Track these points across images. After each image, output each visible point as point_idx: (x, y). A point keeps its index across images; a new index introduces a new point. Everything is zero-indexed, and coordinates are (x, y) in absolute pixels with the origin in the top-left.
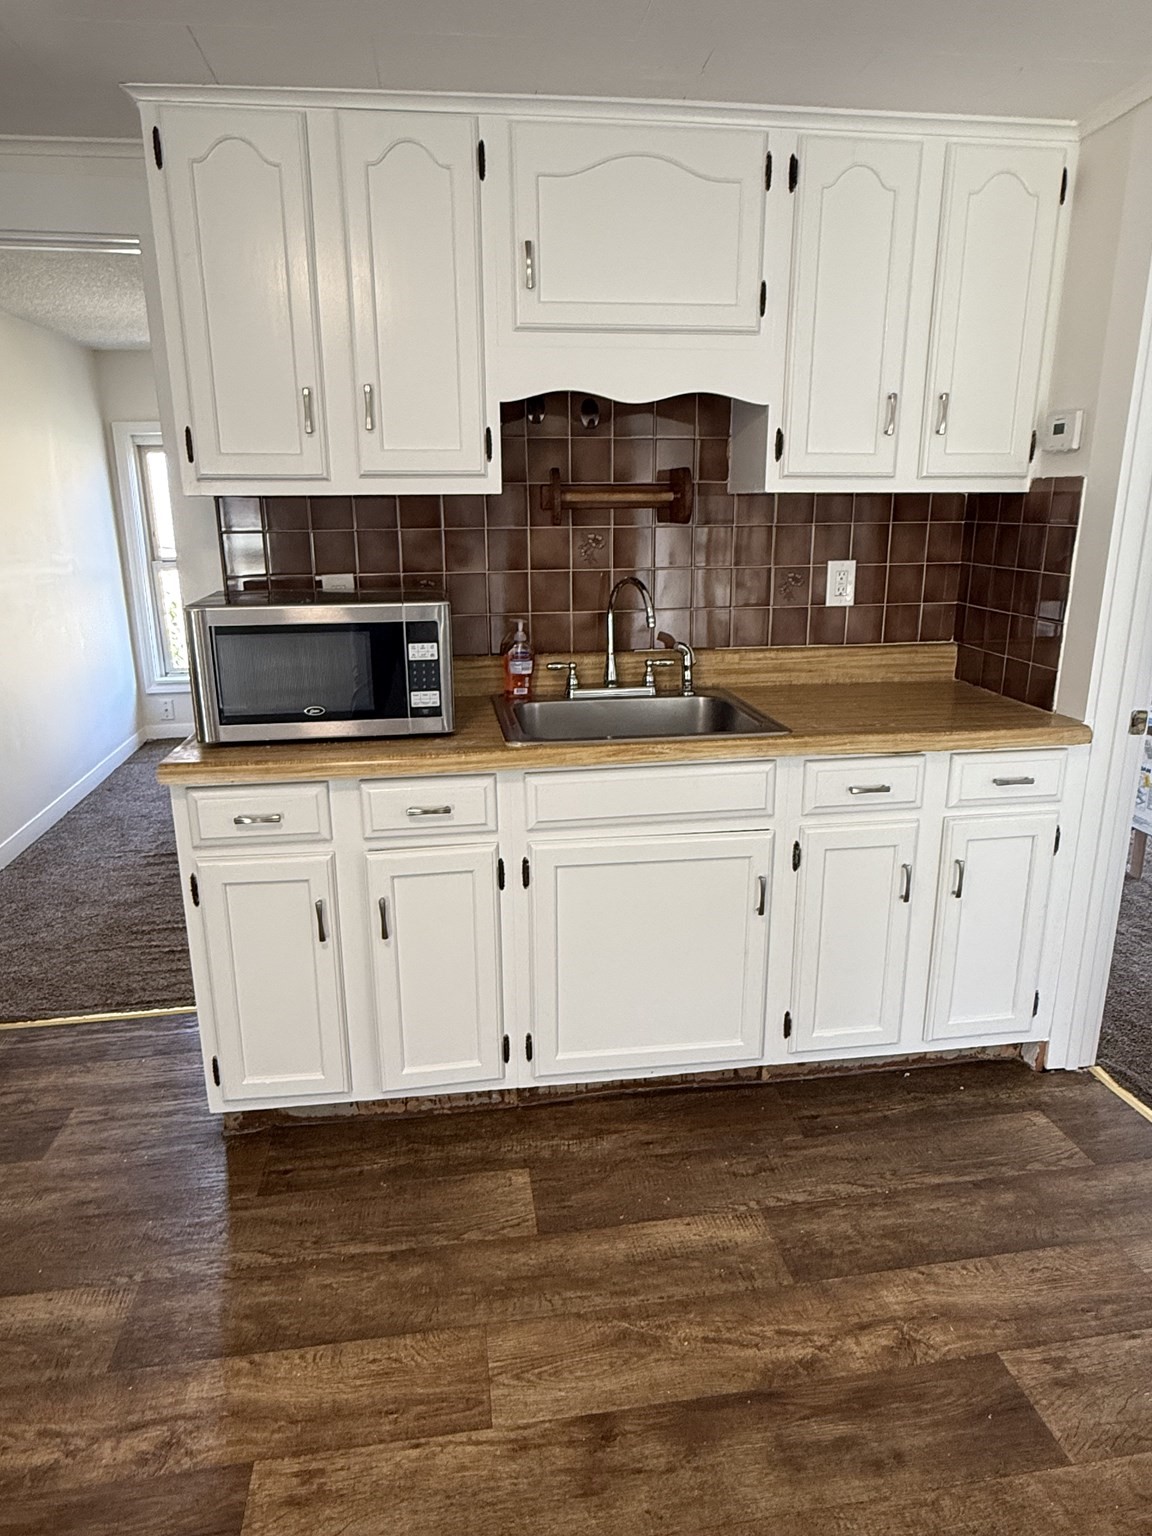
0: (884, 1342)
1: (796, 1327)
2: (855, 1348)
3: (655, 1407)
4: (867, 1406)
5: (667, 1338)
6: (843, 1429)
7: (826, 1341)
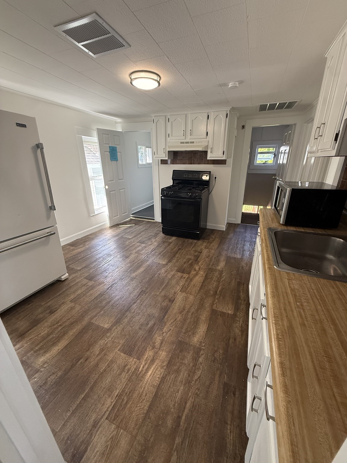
0: (157, 343)
1: (169, 333)
2: (159, 338)
3: (170, 307)
4: (150, 331)
5: (180, 314)
6: (149, 326)
7: (164, 335)
